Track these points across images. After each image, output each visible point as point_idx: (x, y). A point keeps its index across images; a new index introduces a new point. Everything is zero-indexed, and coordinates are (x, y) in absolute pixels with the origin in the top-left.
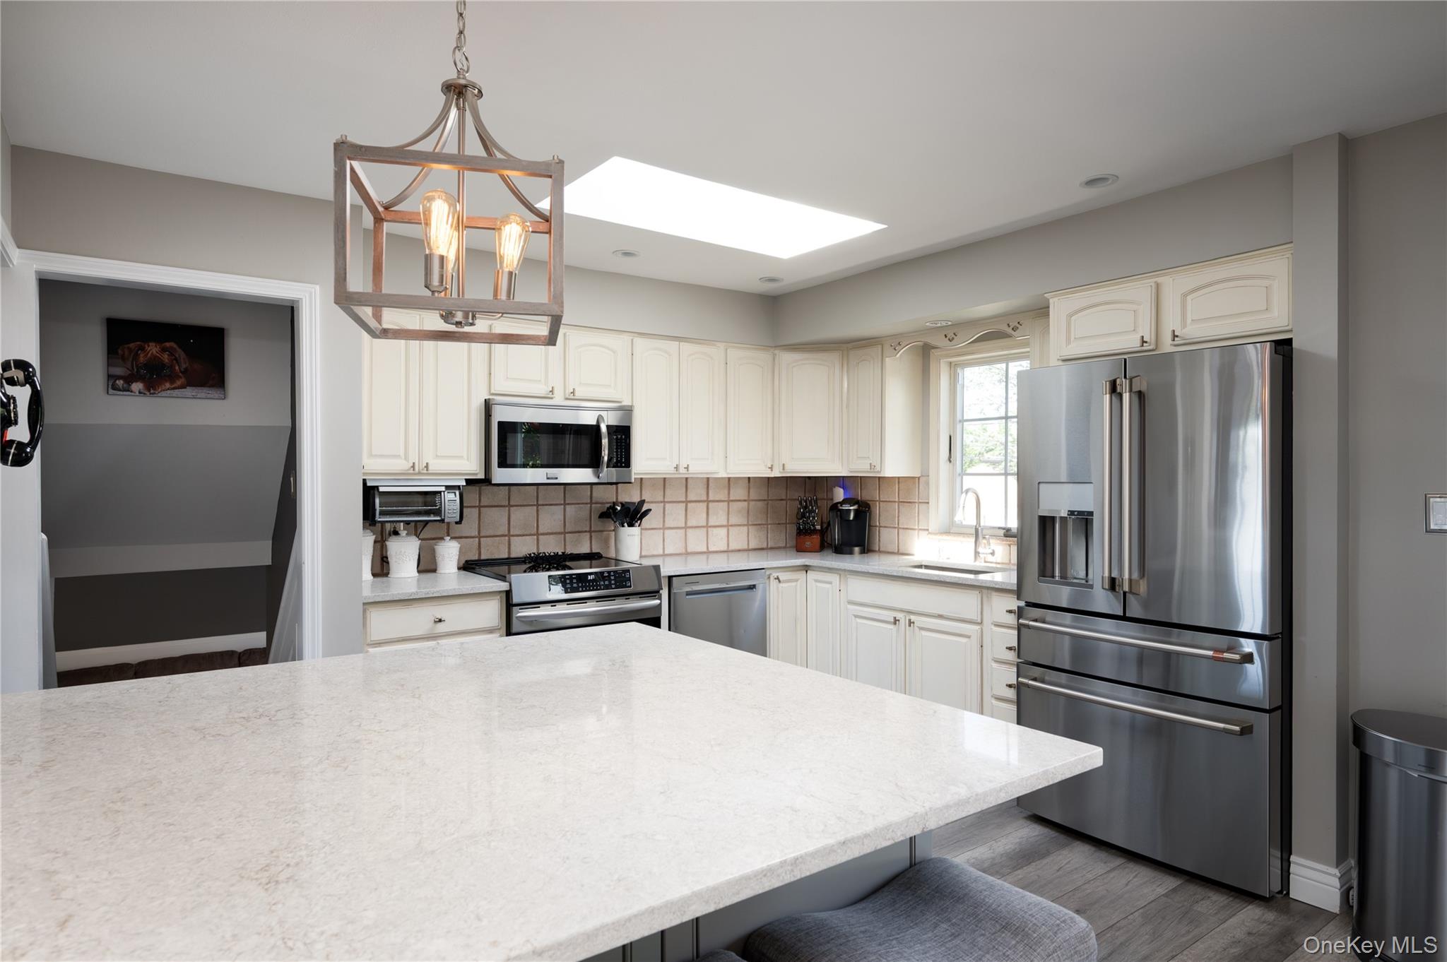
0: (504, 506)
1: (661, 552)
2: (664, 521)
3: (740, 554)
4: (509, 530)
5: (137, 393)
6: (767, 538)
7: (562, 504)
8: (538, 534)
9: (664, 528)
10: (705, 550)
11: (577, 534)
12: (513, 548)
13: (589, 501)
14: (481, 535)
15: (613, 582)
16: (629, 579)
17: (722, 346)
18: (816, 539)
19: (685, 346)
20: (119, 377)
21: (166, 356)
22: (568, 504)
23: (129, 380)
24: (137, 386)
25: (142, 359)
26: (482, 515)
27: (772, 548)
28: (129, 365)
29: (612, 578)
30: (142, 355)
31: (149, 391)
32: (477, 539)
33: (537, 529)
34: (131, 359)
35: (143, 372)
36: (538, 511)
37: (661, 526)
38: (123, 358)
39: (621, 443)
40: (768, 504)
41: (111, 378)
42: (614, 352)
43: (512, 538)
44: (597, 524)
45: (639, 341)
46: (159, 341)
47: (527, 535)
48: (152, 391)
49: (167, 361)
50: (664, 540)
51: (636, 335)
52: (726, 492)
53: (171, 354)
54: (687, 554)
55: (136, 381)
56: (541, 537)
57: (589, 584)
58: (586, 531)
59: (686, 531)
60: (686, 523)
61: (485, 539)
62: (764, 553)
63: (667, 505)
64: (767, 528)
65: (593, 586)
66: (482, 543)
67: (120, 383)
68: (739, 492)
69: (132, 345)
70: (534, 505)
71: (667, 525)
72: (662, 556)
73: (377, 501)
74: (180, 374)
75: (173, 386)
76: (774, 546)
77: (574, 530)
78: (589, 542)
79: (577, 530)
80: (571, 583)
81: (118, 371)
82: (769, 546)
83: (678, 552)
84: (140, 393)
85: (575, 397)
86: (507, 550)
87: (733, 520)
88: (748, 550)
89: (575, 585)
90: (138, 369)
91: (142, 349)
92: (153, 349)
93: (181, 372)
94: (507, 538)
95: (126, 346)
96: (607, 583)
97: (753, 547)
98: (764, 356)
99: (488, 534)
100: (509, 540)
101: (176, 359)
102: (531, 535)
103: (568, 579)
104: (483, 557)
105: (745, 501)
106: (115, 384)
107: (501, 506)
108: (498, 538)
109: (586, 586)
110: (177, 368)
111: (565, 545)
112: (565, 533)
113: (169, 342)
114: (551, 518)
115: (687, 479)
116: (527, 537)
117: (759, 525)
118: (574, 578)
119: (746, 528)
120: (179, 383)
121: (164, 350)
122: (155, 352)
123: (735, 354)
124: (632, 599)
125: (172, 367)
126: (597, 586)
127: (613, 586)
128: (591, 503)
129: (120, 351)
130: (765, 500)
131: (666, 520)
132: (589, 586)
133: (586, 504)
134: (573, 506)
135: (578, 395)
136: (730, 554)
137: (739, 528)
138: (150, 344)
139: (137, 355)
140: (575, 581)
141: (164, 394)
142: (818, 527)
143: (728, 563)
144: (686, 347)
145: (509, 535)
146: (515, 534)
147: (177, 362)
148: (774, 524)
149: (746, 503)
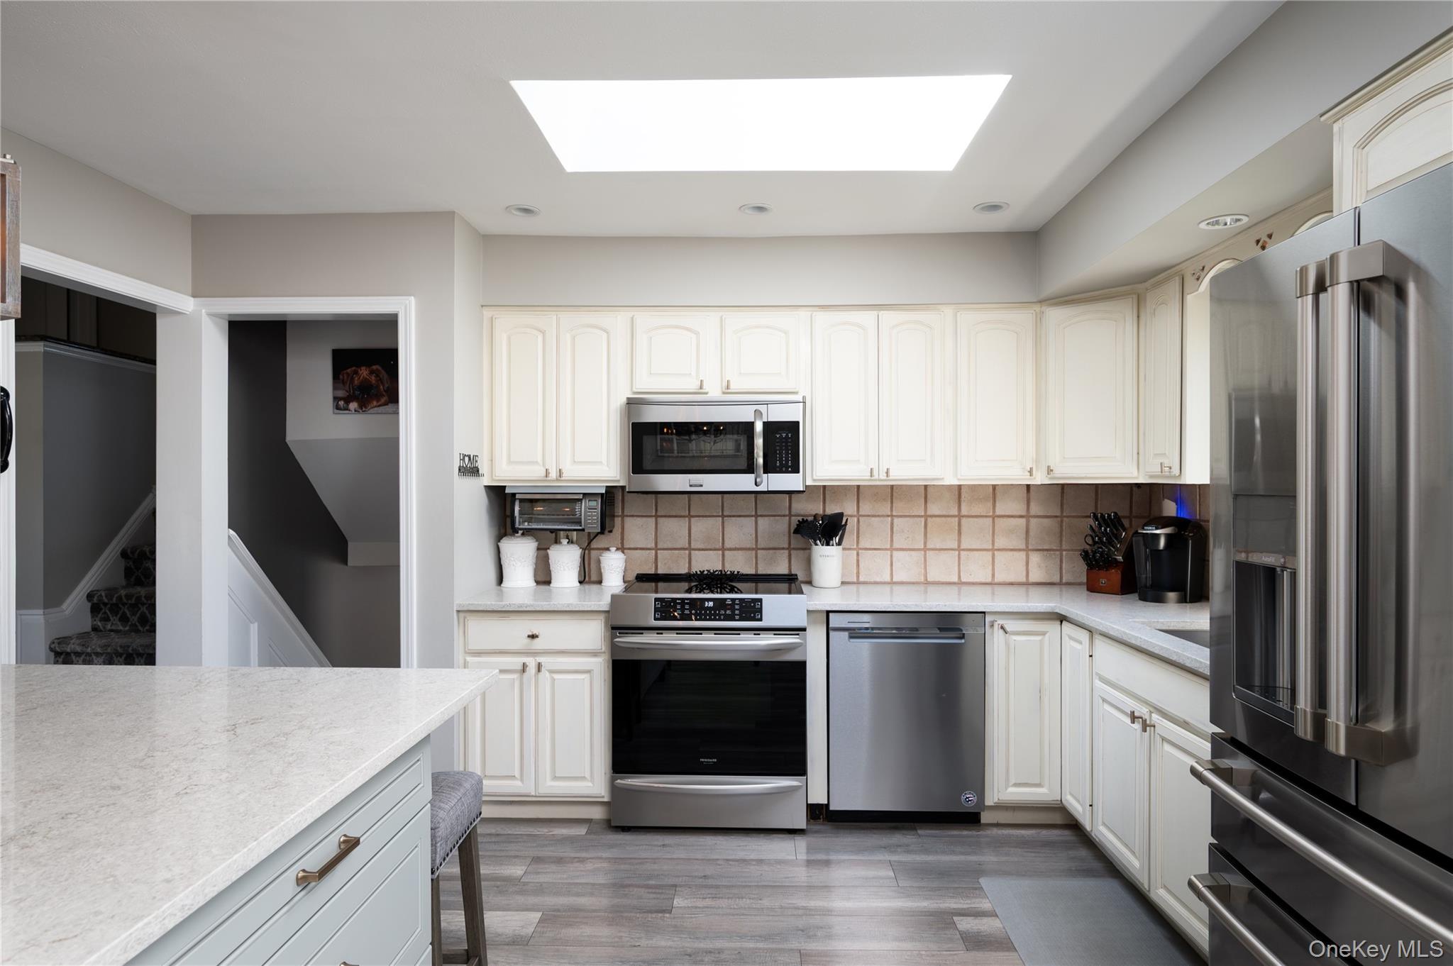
0: (684, 517)
1: (888, 579)
2: (892, 540)
3: (1010, 589)
4: (690, 543)
5: (353, 412)
6: (1061, 568)
7: (752, 516)
8: (723, 549)
9: (892, 549)
10: (955, 579)
11: (771, 551)
12: (693, 563)
13: (787, 513)
14: (659, 547)
15: (737, 612)
16: (760, 611)
17: (948, 311)
18: (1115, 576)
19: (886, 316)
20: (340, 399)
21: (373, 378)
22: (761, 516)
23: (348, 400)
24: (353, 405)
25: (356, 382)
26: (658, 526)
27: (1068, 584)
28: (347, 388)
29: (737, 607)
30: (356, 378)
31: (362, 409)
32: (654, 552)
33: (723, 543)
34: (348, 383)
35: (357, 393)
36: (723, 523)
37: (889, 547)
38: (344, 383)
39: (787, 442)
40: (1062, 521)
41: (336, 399)
42: (785, 333)
43: (693, 552)
44: (798, 540)
45: (822, 318)
46: (369, 365)
47: (711, 550)
48: (364, 409)
49: (374, 382)
50: (892, 565)
51: (816, 309)
52: (990, 504)
53: (377, 376)
54: (927, 583)
55: (352, 401)
56: (727, 553)
57: (706, 612)
58: (783, 549)
59: (925, 554)
60: (925, 543)
61: (662, 551)
62: (1056, 590)
63: (896, 520)
64: (1061, 555)
65: (710, 615)
66: (659, 556)
67: (341, 403)
68: (1010, 506)
69: (349, 371)
70: (719, 516)
71: (896, 545)
72: (889, 583)
73: (517, 509)
74: (384, 393)
75: (379, 403)
76: (1072, 580)
77: (767, 547)
78: (787, 561)
79: (771, 546)
80: (683, 609)
81: (341, 393)
82: (1064, 581)
83: (912, 580)
84: (355, 411)
85: (729, 391)
86: (687, 565)
87: (1000, 543)
88: (1027, 584)
89: (687, 612)
90: (353, 391)
91: (356, 373)
92: (364, 372)
93: (385, 391)
94: (687, 552)
95: (345, 372)
96: (728, 612)
97: (1034, 581)
98: (1023, 318)
99: (665, 546)
100: (690, 554)
101: (380, 379)
102: (715, 550)
103: (679, 603)
104: (660, 571)
105: (1021, 517)
106: (341, 404)
107: (681, 516)
108: (677, 551)
109: (700, 614)
110: (381, 387)
111: (757, 563)
112: (757, 549)
113: (375, 365)
114: (740, 531)
115: (926, 486)
116: (711, 552)
117: (1047, 550)
118: (687, 603)
119: (1023, 555)
120: (383, 400)
121: (372, 372)
122: (365, 375)
123: (968, 318)
124: (763, 635)
125: (378, 387)
126: (715, 615)
127: (737, 617)
128: (790, 515)
129: (341, 377)
130: (1056, 517)
131: (895, 538)
132: (706, 615)
133: (784, 516)
134: (766, 518)
135: (733, 387)
136: (996, 588)
137: (1011, 553)
138: (362, 368)
139: (352, 379)
140: (687, 607)
141: (371, 411)
142: (1120, 558)
143: (959, 600)
144: (888, 317)
145: (690, 549)
146: (696, 547)
147: (382, 383)
148: (1072, 550)
149: (1023, 521)
